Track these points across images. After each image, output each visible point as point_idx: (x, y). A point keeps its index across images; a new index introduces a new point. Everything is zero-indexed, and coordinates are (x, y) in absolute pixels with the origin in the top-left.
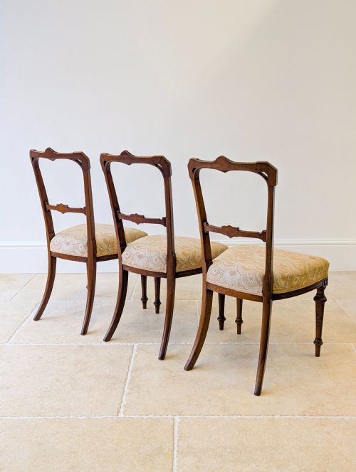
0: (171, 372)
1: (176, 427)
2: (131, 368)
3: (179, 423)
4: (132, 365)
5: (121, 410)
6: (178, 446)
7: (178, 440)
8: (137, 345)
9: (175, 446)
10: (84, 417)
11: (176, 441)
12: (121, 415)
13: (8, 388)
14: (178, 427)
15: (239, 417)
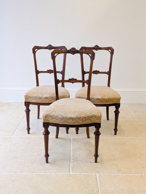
0: (90, 151)
1: (98, 179)
2: (71, 149)
3: (99, 177)
4: (71, 147)
5: (71, 170)
6: (100, 189)
7: (100, 186)
8: (72, 137)
9: (99, 189)
10: (54, 174)
11: (99, 187)
12: (71, 173)
13: (16, 158)
14: (99, 179)
15: (126, 174)
